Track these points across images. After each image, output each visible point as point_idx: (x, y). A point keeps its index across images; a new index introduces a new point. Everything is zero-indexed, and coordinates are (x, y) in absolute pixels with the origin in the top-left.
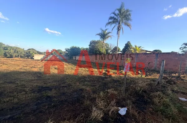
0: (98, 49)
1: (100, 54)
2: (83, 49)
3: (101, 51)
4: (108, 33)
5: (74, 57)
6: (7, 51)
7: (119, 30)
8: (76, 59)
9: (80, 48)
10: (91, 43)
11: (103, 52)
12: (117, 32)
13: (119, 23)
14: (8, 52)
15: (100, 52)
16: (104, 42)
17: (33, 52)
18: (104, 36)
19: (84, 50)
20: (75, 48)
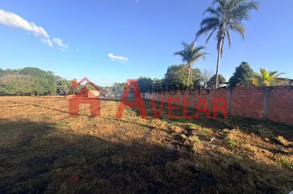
0: (179, 80)
1: (182, 88)
2: (157, 81)
3: (184, 83)
4: (199, 49)
5: (142, 94)
6: (60, 86)
7: (220, 38)
8: (145, 98)
9: (152, 79)
10: (168, 71)
11: (188, 85)
12: (218, 44)
13: (221, 26)
14: (61, 88)
15: (183, 85)
16: (189, 67)
17: (89, 87)
18: (189, 55)
19: (159, 83)
20: (145, 79)
